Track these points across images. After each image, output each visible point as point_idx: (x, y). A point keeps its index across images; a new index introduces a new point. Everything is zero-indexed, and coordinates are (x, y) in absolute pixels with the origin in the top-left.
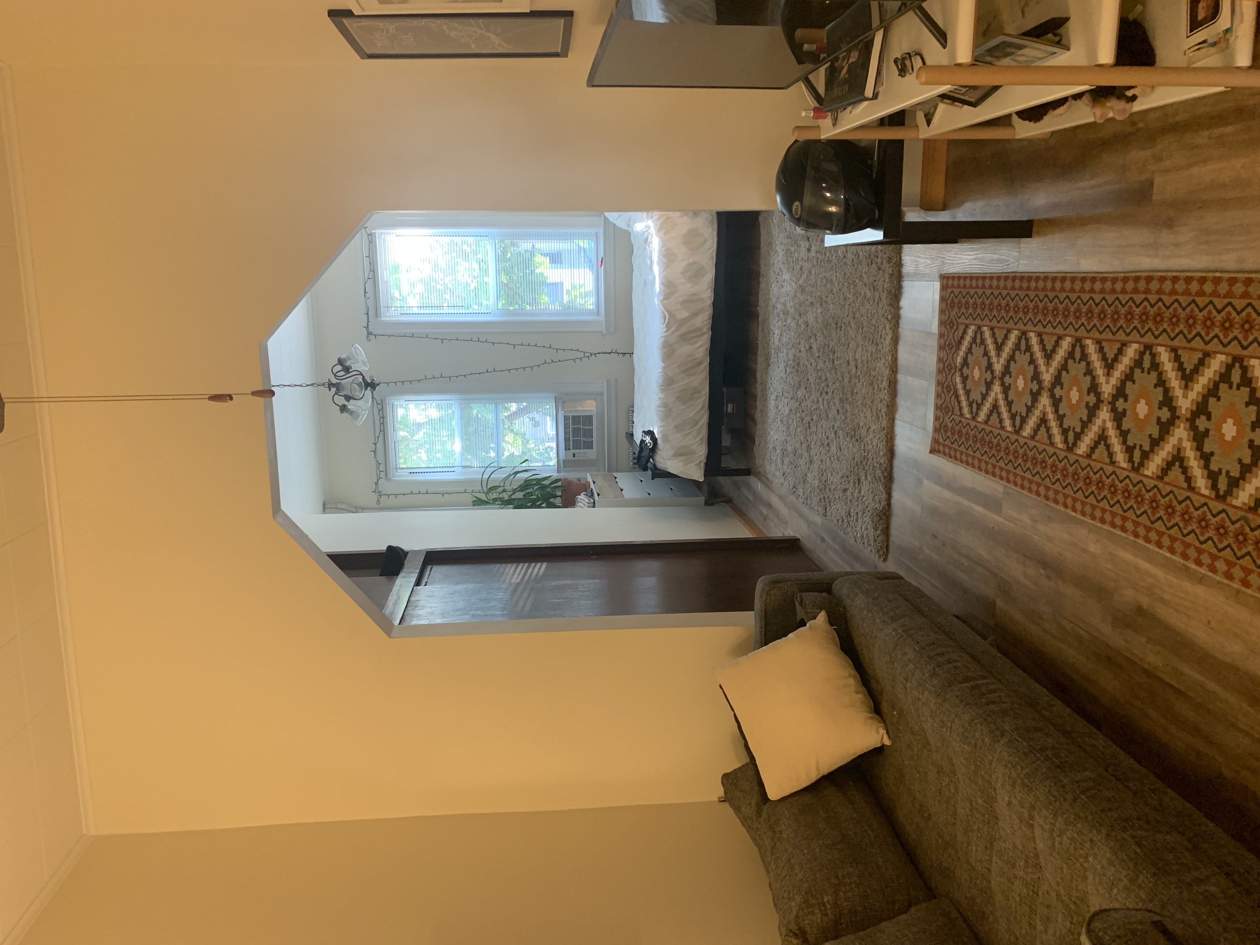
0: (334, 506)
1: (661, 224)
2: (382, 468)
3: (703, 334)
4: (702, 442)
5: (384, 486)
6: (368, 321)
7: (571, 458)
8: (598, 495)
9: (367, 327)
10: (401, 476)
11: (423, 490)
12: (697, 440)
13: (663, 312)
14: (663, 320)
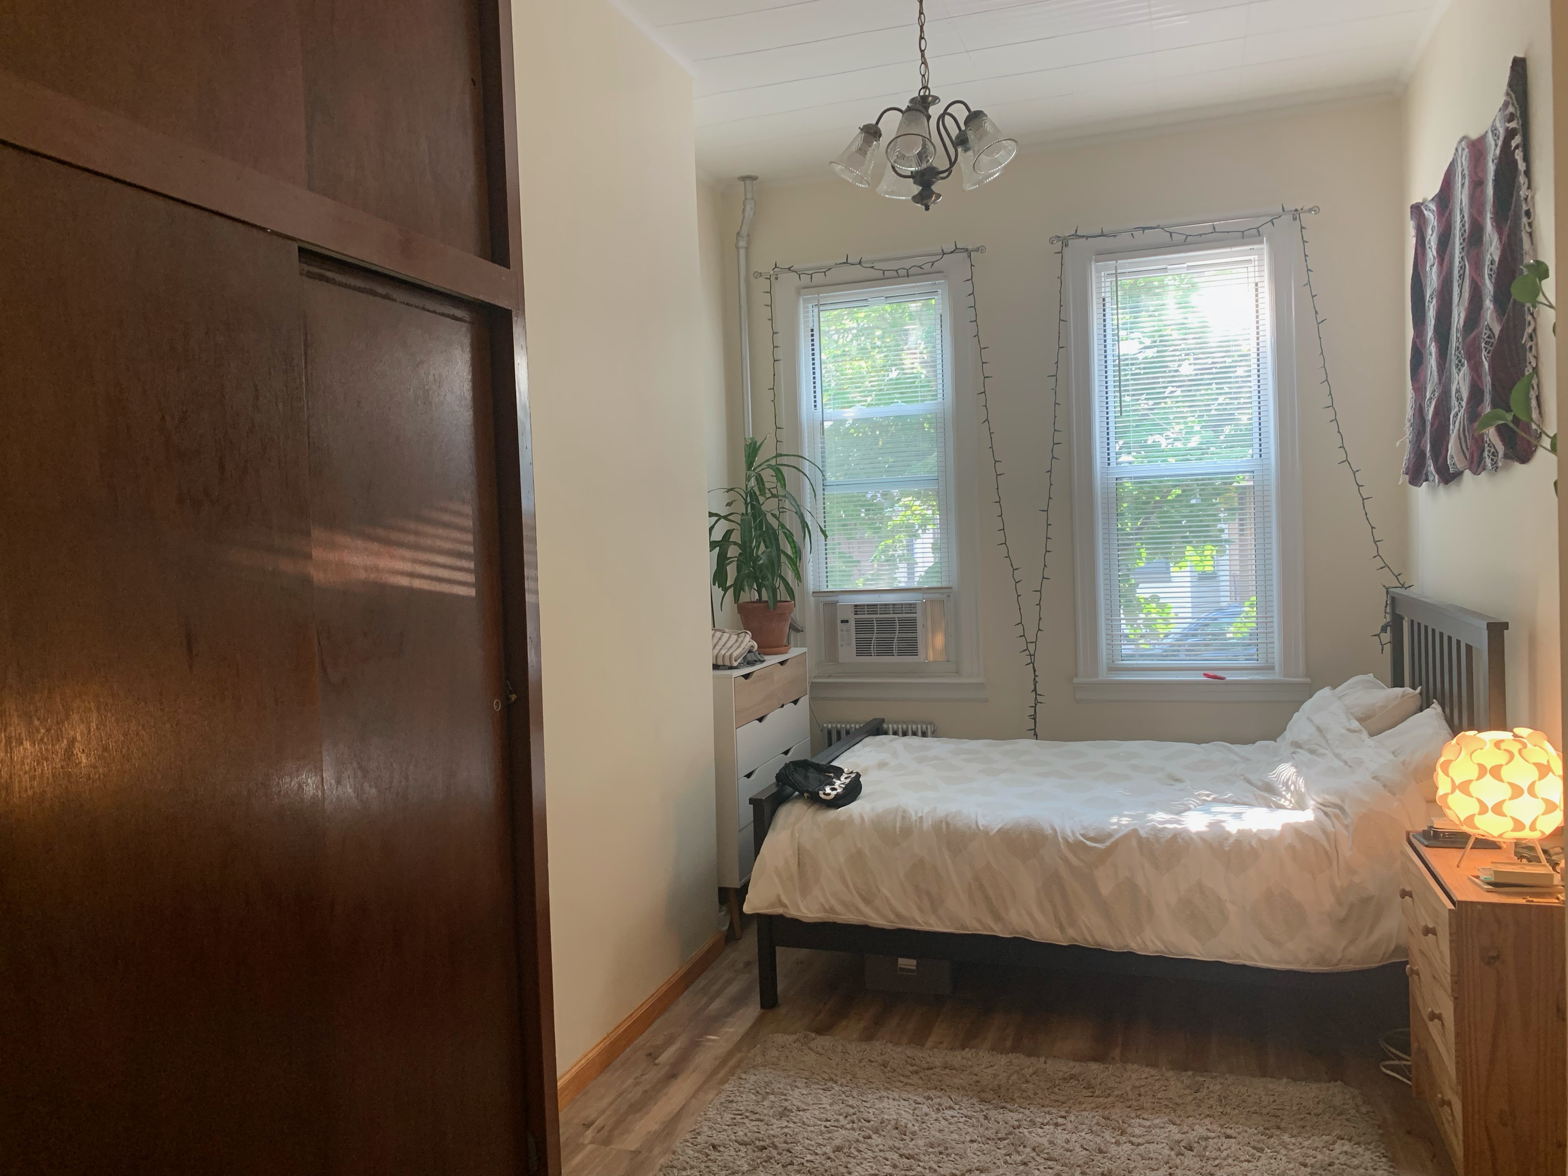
0: (749, 196)
1: (1314, 841)
2: (818, 278)
3: (1062, 928)
4: (825, 911)
5: (788, 282)
6: (1087, 237)
7: (841, 616)
8: (746, 676)
9: (1076, 236)
10: (806, 314)
11: (779, 354)
12: (833, 902)
13: (1110, 835)
14: (1092, 834)
